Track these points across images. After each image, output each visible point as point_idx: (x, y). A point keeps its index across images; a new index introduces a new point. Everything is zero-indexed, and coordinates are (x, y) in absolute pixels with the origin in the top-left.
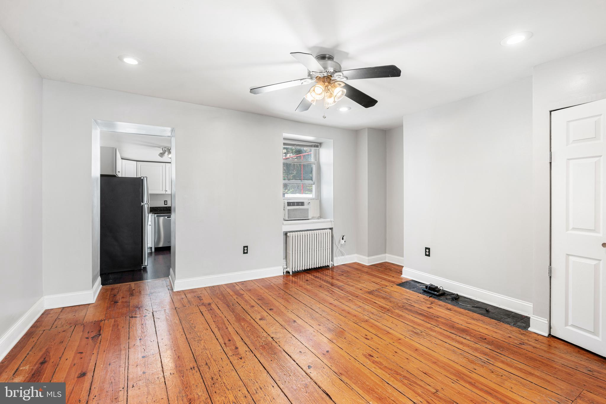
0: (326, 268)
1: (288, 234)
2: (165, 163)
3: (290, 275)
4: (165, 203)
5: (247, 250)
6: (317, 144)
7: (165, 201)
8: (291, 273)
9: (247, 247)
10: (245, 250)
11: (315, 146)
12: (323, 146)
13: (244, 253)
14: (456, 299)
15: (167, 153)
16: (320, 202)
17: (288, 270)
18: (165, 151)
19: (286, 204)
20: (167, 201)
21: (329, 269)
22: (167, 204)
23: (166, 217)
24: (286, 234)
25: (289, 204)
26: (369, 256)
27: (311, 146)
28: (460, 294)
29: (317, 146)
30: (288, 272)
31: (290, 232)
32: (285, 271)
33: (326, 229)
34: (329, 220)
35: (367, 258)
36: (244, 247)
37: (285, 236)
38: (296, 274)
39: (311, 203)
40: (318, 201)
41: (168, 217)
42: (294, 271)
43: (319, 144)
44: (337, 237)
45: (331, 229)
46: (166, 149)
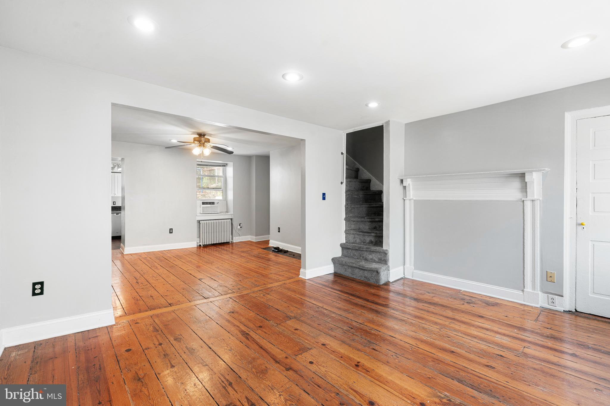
0: (227, 243)
1: (200, 222)
2: (114, 173)
3: (201, 247)
4: (113, 203)
5: (172, 231)
6: (224, 164)
7: (114, 202)
8: (202, 246)
9: (172, 229)
10: (171, 231)
11: (222, 166)
12: (228, 165)
13: (170, 233)
14: (286, 252)
15: (116, 167)
16: (227, 202)
17: (200, 244)
18: (115, 166)
19: (201, 203)
20: (115, 202)
21: (229, 244)
22: (115, 205)
23: (115, 214)
24: (199, 222)
25: (203, 203)
26: (256, 236)
27: (220, 166)
28: (289, 250)
29: (225, 166)
30: (200, 245)
31: (202, 220)
32: (198, 245)
33: (228, 219)
34: (230, 213)
35: (254, 237)
36: (170, 229)
37: (198, 223)
38: (205, 246)
39: (219, 203)
40: (225, 202)
41: (116, 214)
42: (204, 244)
43: (226, 164)
44: (235, 224)
45: (231, 219)
46: (116, 164)
